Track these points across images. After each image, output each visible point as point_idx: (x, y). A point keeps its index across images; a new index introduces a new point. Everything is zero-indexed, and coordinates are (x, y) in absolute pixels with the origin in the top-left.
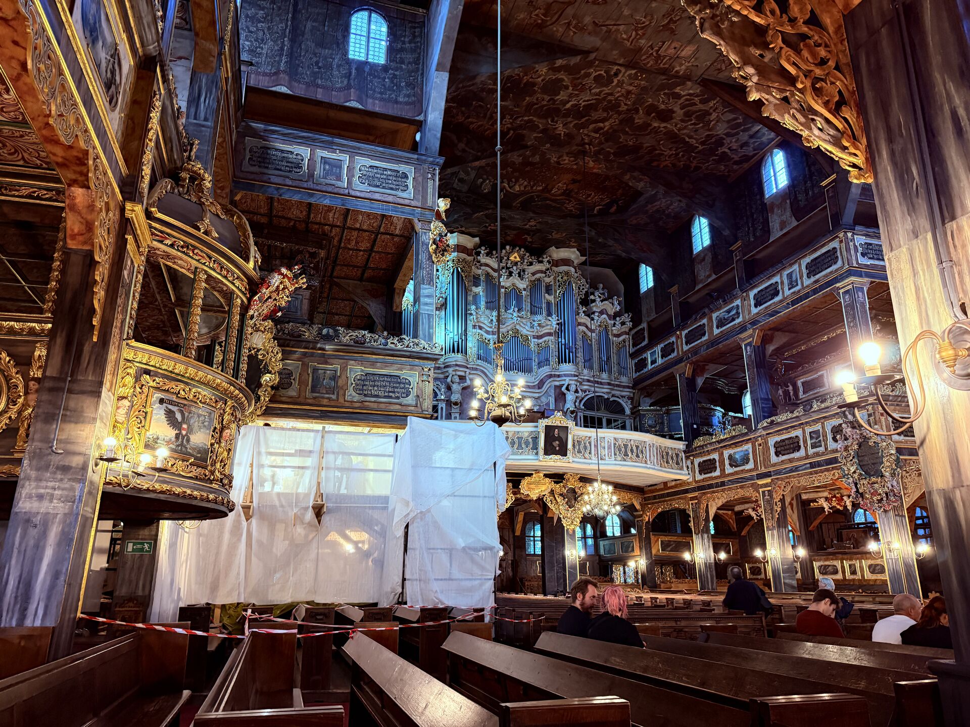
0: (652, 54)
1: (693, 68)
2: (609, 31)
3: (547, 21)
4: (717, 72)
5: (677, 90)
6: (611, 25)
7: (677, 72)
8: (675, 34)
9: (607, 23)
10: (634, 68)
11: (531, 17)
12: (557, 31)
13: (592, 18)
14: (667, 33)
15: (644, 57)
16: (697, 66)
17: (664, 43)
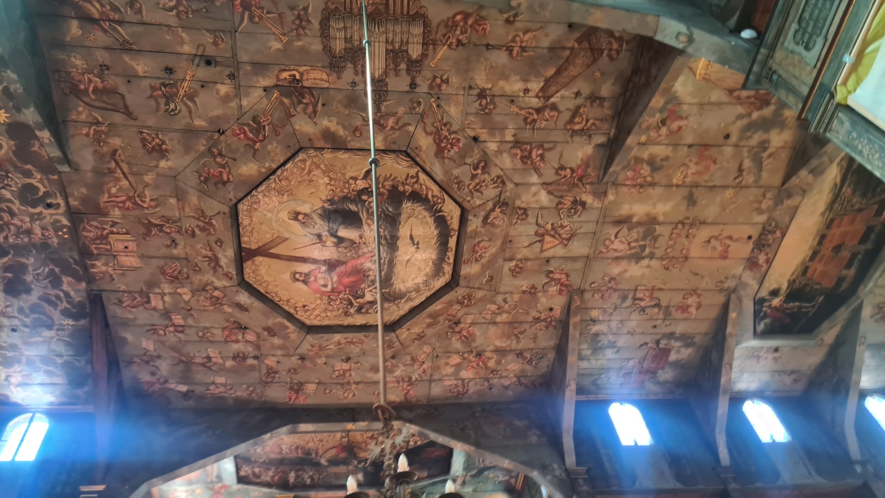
0: (105, 229)
1: (108, 278)
2: (111, 171)
3: (89, 96)
4: (116, 301)
5: (65, 279)
6: (121, 169)
7: (93, 266)
8: (144, 238)
9: (123, 165)
10: (71, 220)
11: (83, 74)
12: (79, 113)
13: (121, 147)
14: (142, 230)
15: (95, 223)
16: (113, 280)
17: (127, 233)
